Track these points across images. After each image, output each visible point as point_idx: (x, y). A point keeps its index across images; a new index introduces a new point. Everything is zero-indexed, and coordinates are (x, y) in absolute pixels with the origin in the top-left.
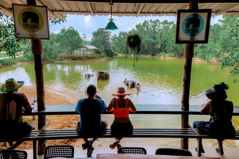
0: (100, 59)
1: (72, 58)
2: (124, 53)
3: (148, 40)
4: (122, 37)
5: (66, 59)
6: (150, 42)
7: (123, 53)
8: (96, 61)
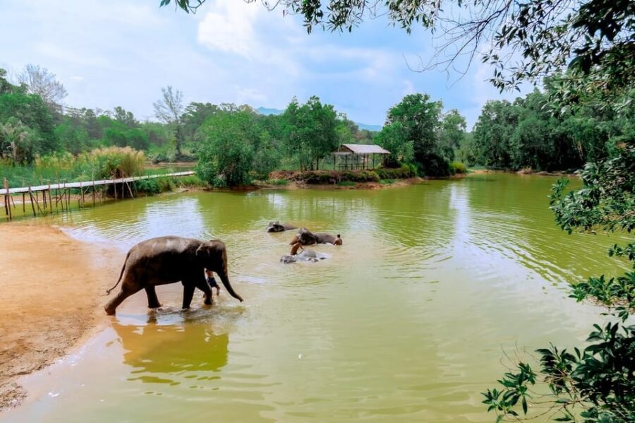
0: (390, 182)
1: (307, 177)
2: (494, 166)
3: (582, 122)
4: (494, 116)
5: (294, 180)
6: (587, 130)
7: (489, 164)
8: (372, 187)
